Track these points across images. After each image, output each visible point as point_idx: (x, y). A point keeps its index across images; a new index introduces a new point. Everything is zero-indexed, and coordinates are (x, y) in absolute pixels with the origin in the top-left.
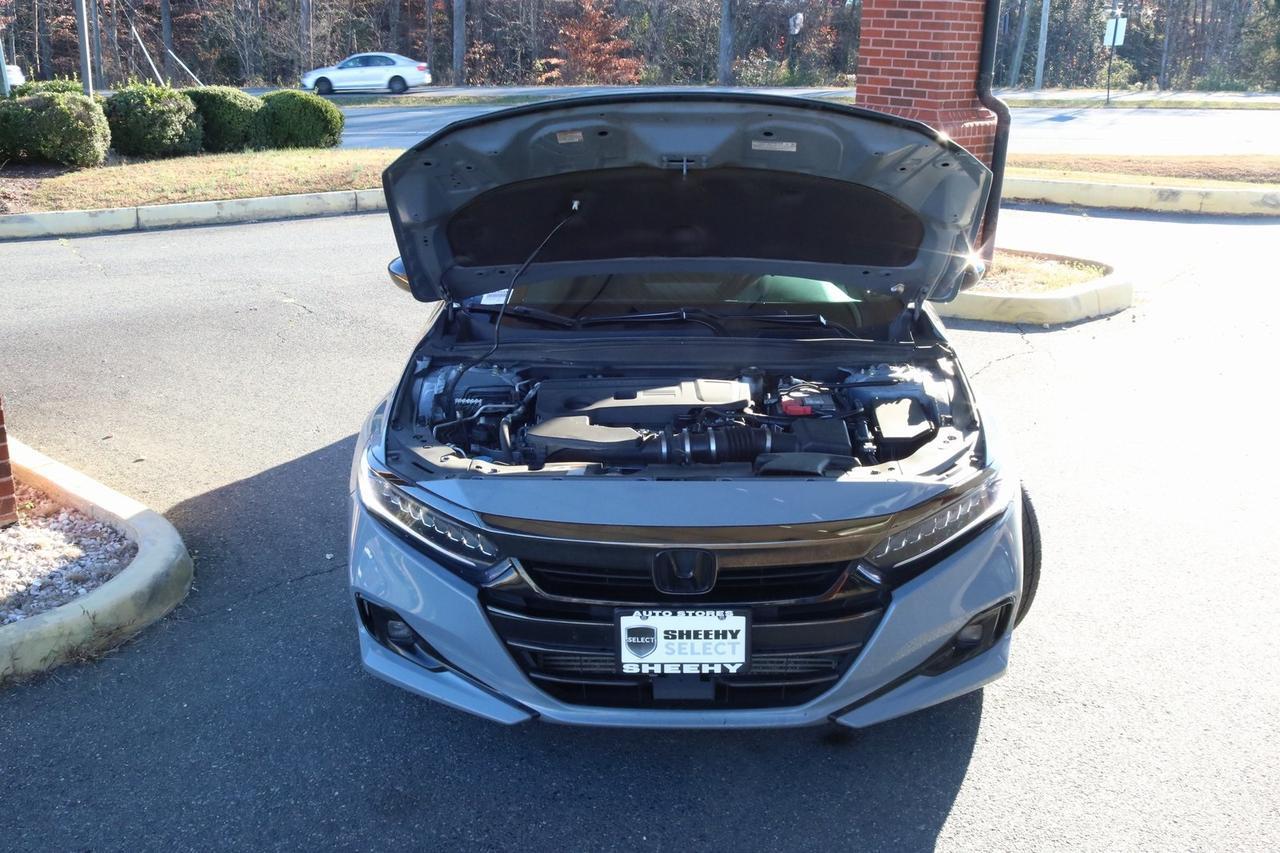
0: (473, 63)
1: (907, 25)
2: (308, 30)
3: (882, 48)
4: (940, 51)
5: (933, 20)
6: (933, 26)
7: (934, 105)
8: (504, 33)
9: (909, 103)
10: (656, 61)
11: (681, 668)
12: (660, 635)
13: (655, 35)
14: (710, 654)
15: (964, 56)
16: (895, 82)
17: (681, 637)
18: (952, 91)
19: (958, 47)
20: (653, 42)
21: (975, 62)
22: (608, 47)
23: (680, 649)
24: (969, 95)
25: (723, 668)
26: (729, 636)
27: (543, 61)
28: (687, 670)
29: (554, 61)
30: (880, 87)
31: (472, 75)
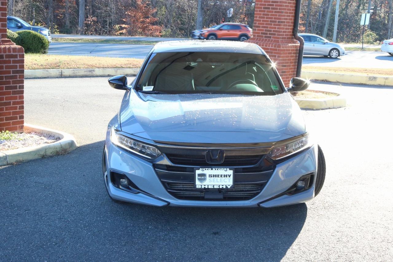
0: (87, 25)
1: (270, 12)
2: (13, 7)
3: (262, 19)
4: (280, 20)
5: (278, 10)
6: (278, 12)
7: (279, 38)
8: (101, 13)
9: (270, 37)
10: (169, 27)
11: (214, 186)
12: (208, 176)
13: (169, 16)
14: (222, 182)
15: (289, 22)
16: (266, 30)
17: (214, 177)
18: (284, 34)
19: (287, 19)
20: (168, 19)
21: (292, 24)
22: (148, 20)
23: (213, 180)
24: (290, 35)
25: (226, 186)
26: (228, 176)
27: (119, 26)
28: (215, 187)
29: (123, 26)
30: (261, 32)
31: (87, 30)
